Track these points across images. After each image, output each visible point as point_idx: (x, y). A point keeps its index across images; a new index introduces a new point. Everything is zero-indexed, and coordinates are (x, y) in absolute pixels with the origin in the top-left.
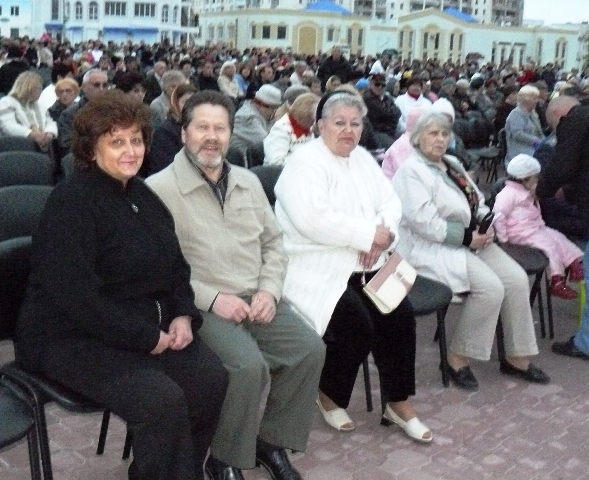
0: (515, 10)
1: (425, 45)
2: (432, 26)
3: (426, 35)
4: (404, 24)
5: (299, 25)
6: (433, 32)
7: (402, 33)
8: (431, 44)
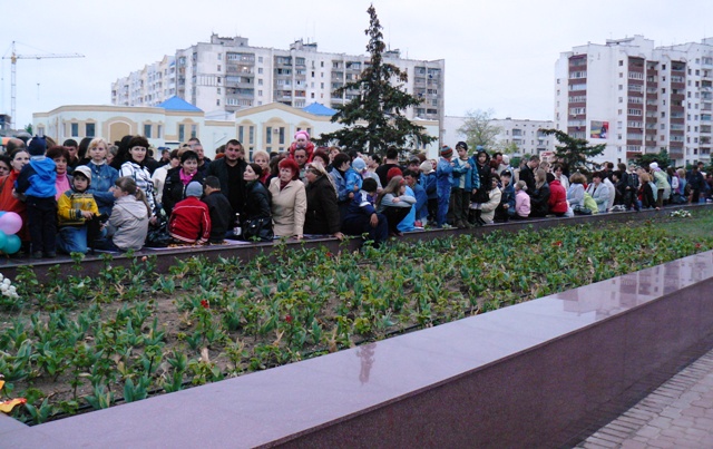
0: (435, 108)
1: (269, 140)
2: (273, 121)
3: (269, 131)
4: (243, 118)
5: (108, 121)
6: (276, 127)
7: (241, 128)
8: (275, 138)
